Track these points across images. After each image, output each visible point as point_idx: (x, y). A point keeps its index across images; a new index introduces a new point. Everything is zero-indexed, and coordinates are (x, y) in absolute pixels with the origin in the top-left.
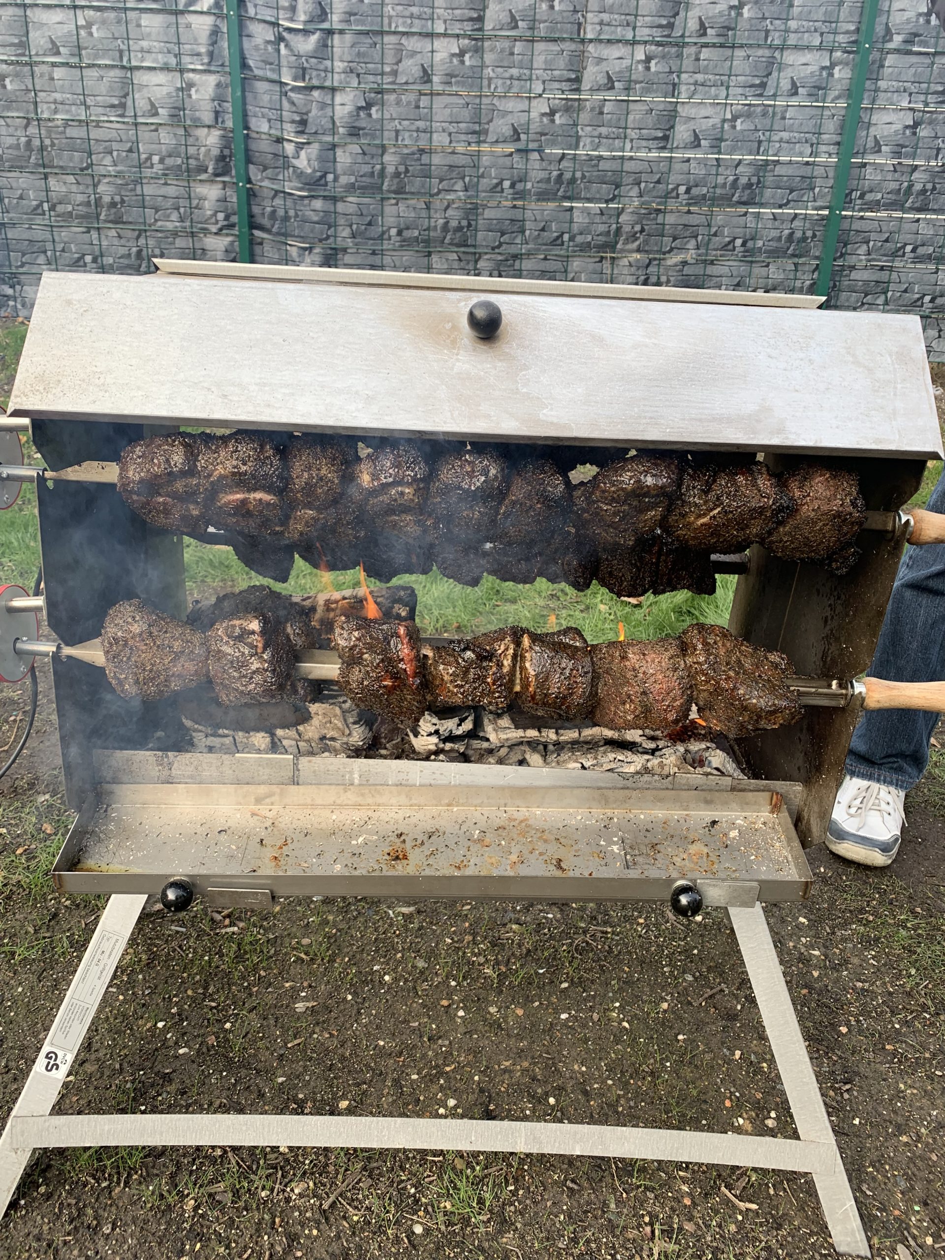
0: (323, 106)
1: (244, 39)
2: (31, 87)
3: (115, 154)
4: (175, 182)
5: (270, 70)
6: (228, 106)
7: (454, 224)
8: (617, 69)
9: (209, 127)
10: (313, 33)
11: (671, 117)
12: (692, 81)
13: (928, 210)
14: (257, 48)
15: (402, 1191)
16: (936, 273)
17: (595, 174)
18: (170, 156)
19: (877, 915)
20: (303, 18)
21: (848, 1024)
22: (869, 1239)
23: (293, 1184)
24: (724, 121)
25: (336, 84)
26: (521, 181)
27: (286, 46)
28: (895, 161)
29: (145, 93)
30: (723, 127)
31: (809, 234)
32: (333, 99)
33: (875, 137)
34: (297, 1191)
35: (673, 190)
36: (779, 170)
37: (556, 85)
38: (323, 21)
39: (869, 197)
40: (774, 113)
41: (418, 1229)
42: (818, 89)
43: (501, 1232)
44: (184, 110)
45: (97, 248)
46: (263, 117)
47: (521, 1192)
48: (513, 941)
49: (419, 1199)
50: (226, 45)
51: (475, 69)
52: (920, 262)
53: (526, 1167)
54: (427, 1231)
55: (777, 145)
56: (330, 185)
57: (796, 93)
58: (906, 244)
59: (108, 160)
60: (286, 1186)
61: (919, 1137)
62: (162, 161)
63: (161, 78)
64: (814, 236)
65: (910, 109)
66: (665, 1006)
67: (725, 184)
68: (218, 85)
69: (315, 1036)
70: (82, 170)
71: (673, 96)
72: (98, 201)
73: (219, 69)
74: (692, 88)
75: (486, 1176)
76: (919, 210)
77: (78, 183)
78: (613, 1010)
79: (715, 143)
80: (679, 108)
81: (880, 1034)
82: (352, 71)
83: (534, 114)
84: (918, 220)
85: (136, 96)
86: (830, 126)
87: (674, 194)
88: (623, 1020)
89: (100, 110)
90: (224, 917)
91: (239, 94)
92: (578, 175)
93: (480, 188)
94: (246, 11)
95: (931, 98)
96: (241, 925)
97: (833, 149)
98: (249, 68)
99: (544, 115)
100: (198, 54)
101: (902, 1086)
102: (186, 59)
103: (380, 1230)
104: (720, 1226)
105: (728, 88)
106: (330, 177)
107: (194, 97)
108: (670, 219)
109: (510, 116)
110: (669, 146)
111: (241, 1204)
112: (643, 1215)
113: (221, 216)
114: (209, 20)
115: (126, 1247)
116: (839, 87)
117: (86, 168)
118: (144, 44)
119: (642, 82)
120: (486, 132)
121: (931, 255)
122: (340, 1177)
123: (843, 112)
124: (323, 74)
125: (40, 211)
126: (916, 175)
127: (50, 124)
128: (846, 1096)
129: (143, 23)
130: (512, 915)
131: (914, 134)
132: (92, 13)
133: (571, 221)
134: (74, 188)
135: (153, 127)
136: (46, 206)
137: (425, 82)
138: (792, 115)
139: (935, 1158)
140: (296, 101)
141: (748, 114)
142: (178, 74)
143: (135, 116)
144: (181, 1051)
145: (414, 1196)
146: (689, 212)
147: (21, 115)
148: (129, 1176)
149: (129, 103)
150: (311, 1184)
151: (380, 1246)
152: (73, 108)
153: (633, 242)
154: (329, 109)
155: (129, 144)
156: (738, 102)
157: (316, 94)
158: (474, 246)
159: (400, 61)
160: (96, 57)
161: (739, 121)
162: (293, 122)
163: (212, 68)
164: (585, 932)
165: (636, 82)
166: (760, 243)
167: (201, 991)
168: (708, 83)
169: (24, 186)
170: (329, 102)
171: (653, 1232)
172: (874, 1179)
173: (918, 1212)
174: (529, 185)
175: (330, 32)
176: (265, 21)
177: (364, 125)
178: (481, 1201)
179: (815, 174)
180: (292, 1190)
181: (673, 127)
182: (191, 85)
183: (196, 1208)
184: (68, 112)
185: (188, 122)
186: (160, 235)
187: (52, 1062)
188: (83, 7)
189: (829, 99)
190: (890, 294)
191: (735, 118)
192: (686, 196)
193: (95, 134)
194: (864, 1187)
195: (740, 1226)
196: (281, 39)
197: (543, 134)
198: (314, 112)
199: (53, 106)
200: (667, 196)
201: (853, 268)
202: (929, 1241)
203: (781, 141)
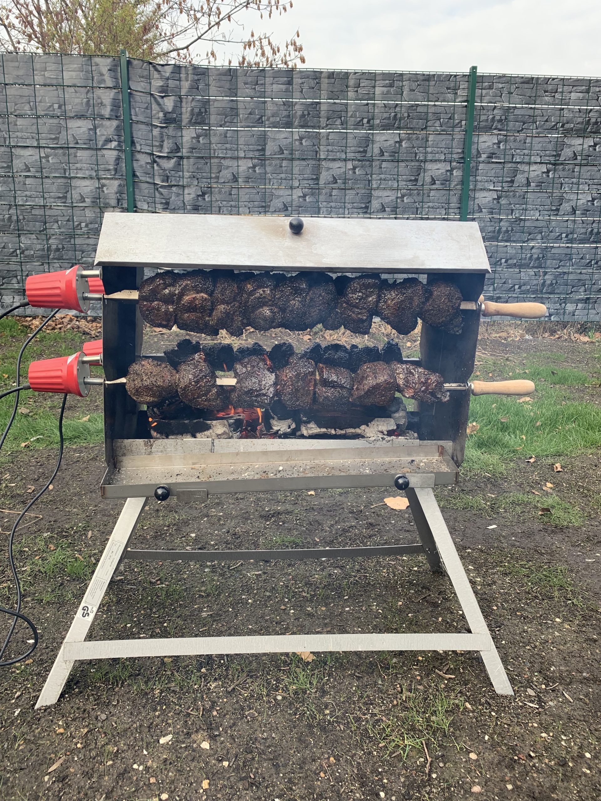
0: (178, 195)
1: (134, 162)
2: (12, 189)
3: (60, 222)
4: (94, 237)
5: (149, 177)
6: (125, 196)
8: (338, 173)
9: (113, 207)
10: (173, 158)
11: (368, 196)
12: (378, 178)
13: (510, 241)
14: (141, 166)
15: (269, 683)
16: (520, 273)
18: (91, 223)
19: (509, 562)
20: (167, 150)
21: (497, 606)
22: (513, 688)
23: (211, 683)
24: (397, 198)
25: (185, 184)
27: (157, 165)
28: (490, 216)
29: (78, 190)
30: (397, 201)
32: (183, 192)
33: (478, 204)
34: (213, 686)
37: (306, 182)
38: (178, 152)
40: (423, 194)
41: (279, 698)
42: (446, 181)
43: (322, 696)
44: (100, 198)
46: (144, 201)
47: (332, 680)
48: (317, 582)
49: (278, 686)
50: (124, 165)
51: (262, 175)
52: (510, 268)
53: (333, 670)
54: (284, 698)
55: (427, 210)
57: (434, 184)
58: (501, 259)
59: (55, 226)
60: (207, 683)
61: (536, 647)
62: (87, 226)
63: (87, 182)
65: (494, 190)
66: (400, 603)
68: (120, 185)
69: (214, 626)
70: (40, 231)
71: (369, 186)
72: (49, 249)
73: (120, 177)
74: (379, 182)
75: (313, 675)
76: (507, 241)
77: (38, 239)
78: (374, 606)
79: (393, 209)
80: (373, 192)
81: (514, 609)
82: (194, 177)
83: (295, 197)
84: (506, 246)
85: (73, 193)
86: (454, 199)
88: (378, 609)
89: (52, 200)
90: (157, 581)
91: (131, 189)
94: (136, 148)
95: (505, 185)
96: (167, 583)
97: (457, 211)
98: (137, 177)
99: (300, 197)
100: (109, 170)
101: (526, 628)
102: (101, 173)
103: (259, 699)
104: (436, 686)
105: (398, 181)
107: (106, 192)
109: (282, 198)
110: (369, 212)
111: (185, 690)
112: (396, 685)
114: (115, 153)
115: (126, 710)
116: (457, 180)
117: (43, 231)
118: (78, 165)
119: (352, 179)
120: (269, 206)
121: (515, 264)
122: (235, 679)
123: (460, 192)
124: (178, 179)
125: (15, 254)
126: (502, 224)
127: (23, 208)
128: (497, 633)
129: (78, 155)
130: (315, 573)
131: (498, 202)
132: (49, 150)
134: (35, 242)
135: (82, 208)
136: (18, 252)
137: (235, 182)
138: (433, 194)
139: (544, 654)
140: (163, 193)
141: (410, 194)
142: (97, 181)
143: (72, 202)
145: (276, 684)
147: (6, 203)
148: (123, 683)
149: (69, 196)
150: (220, 683)
151: (260, 705)
152: (37, 199)
154: (182, 196)
155: (68, 217)
156: (404, 189)
157: (174, 189)
159: (221, 171)
160: (51, 173)
161: (405, 198)
162: (161, 203)
163: (117, 177)
164: (355, 576)
165: (349, 180)
167: (148, 611)
168: (387, 179)
169: (6, 241)
170: (181, 193)
171: (402, 690)
172: (514, 664)
173: (537, 676)
175: (181, 158)
176: (146, 153)
177: (201, 204)
178: (311, 683)
180: (211, 685)
181: (370, 202)
182: (103, 186)
183: (161, 693)
184: (33, 201)
185: (102, 205)
186: (84, 265)
187: (86, 612)
188: (44, 147)
189: (452, 186)
190: (496, 285)
191: (403, 196)
193: (48, 212)
194: (509, 667)
195: (446, 685)
196: (155, 162)
197: (300, 207)
198: (173, 198)
199: (25, 199)
202: (543, 686)
203: (429, 207)
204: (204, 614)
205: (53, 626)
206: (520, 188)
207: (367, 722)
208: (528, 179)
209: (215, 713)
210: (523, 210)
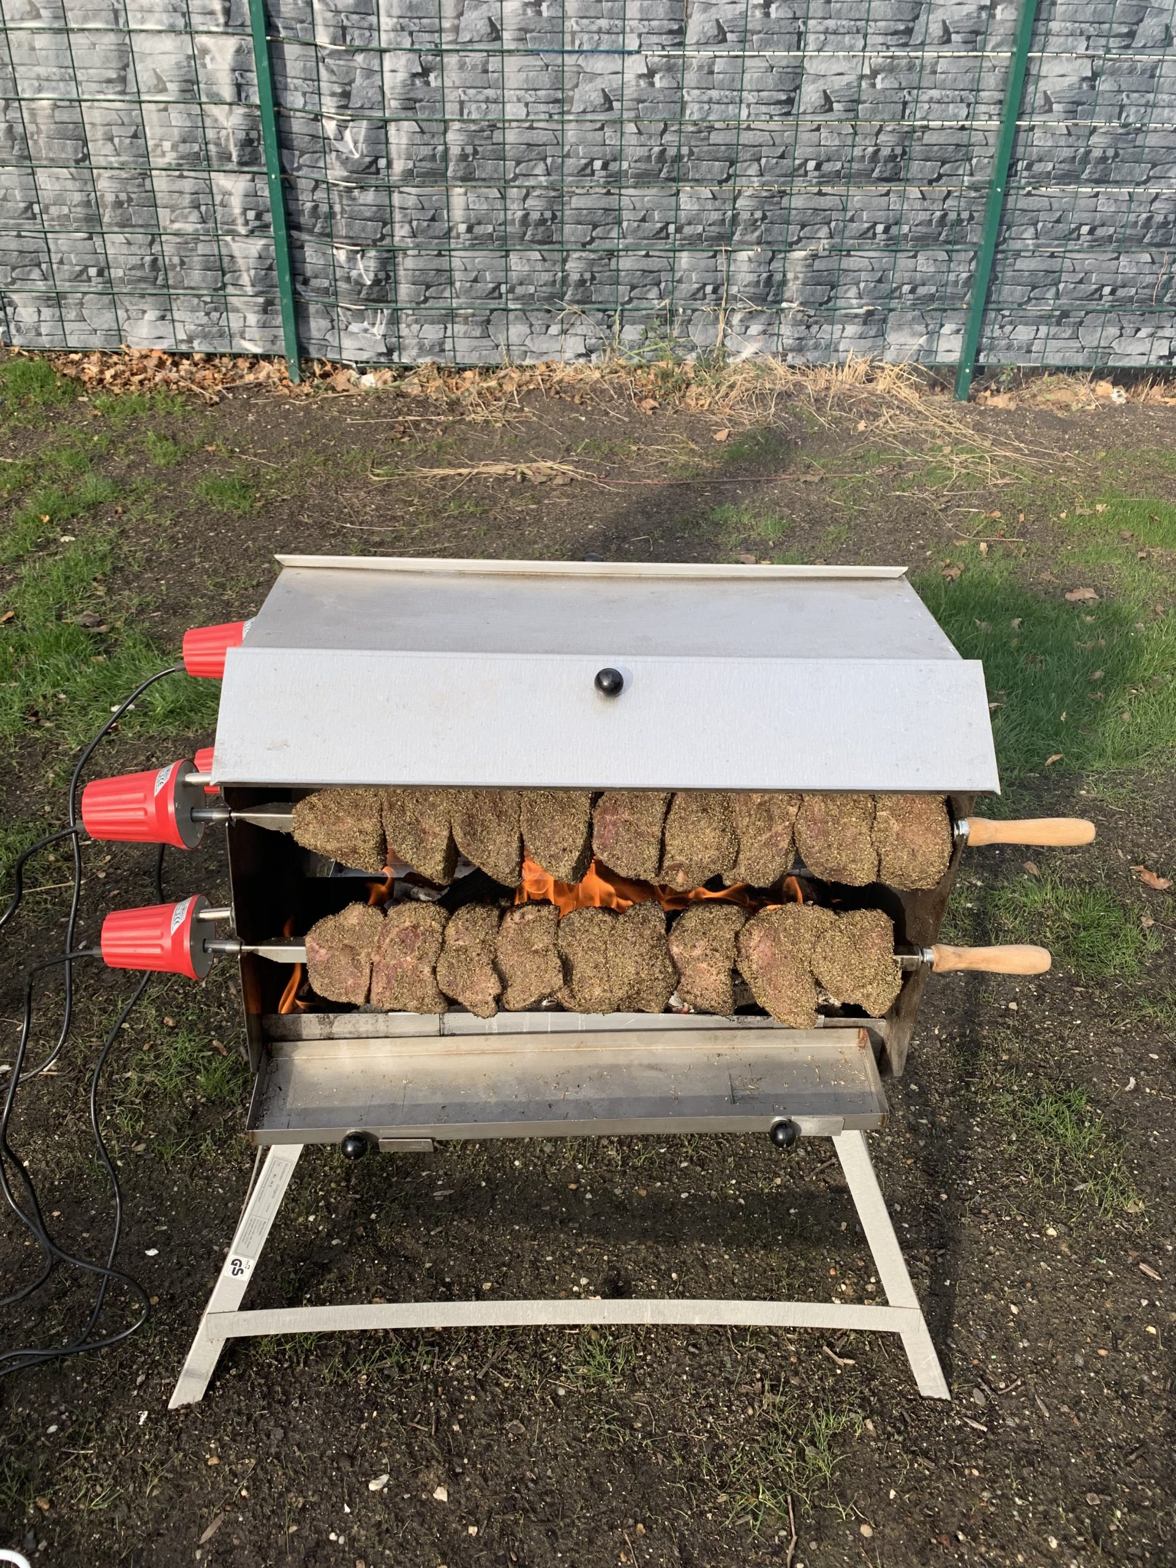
0: (369, 73)
2: (7, 60)
3: (116, 140)
4: (192, 174)
5: (302, 29)
6: (253, 77)
7: (535, 216)
8: (730, 17)
9: (230, 104)
11: (795, 75)
12: (821, 28)
13: (1109, 182)
15: (544, 1361)
16: (1118, 257)
17: (705, 148)
18: (184, 141)
22: (949, 1385)
23: (450, 1358)
24: (862, 77)
25: (384, 45)
26: (615, 160)
28: (1069, 123)
29: (149, 63)
30: (860, 86)
31: (965, 215)
32: (381, 64)
33: (1045, 93)
34: (453, 1364)
35: (800, 166)
36: (928, 138)
37: (655, 39)
39: (1038, 168)
40: (922, 66)
41: (562, 1392)
42: (975, 36)
43: (633, 1391)
44: (198, 83)
45: (102, 258)
46: (297, 89)
47: (649, 1357)
49: (560, 1367)
51: (554, 21)
52: (1099, 245)
54: (569, 1393)
55: (926, 106)
56: (383, 172)
57: (948, 41)
58: (1081, 225)
59: (108, 149)
60: (443, 1360)
62: (174, 148)
63: (167, 43)
64: (971, 218)
65: (1087, 57)
66: (778, 1181)
67: (863, 156)
68: (239, 51)
69: (455, 1223)
70: (77, 161)
71: (798, 49)
72: (99, 201)
73: (239, 30)
74: (822, 37)
75: (618, 1345)
76: (1098, 182)
77: (73, 178)
78: (730, 1187)
79: (850, 106)
80: (806, 64)
82: (403, 29)
83: (629, 76)
84: (1097, 195)
85: (138, 68)
86: (991, 80)
87: (802, 171)
88: (739, 1197)
89: (95, 87)
91: (266, 63)
92: (685, 150)
93: (566, 171)
95: (1113, 43)
97: (994, 109)
98: (277, 29)
99: (640, 76)
100: (211, 13)
101: (991, 1247)
102: (196, 20)
104: (821, 1379)
105: (865, 36)
106: (382, 163)
107: (209, 66)
108: (797, 202)
109: (599, 80)
110: (794, 111)
111: (407, 1376)
112: (755, 1373)
113: (251, 215)
115: (314, 1417)
116: (1002, 31)
119: (760, 32)
120: (571, 100)
121: (1111, 235)
122: (490, 1351)
123: (1006, 64)
124: (367, 33)
125: (29, 214)
126: (1094, 139)
131: (1093, 87)
133: (678, 209)
134: (69, 185)
135: (162, 106)
136: (36, 208)
137: (494, 40)
138: (944, 69)
140: (336, 68)
141: (891, 69)
142: (187, 38)
143: (139, 92)
144: (334, 1242)
145: (556, 1364)
146: (820, 193)
148: (307, 1357)
149: (130, 76)
150: (465, 1357)
151: (529, 1408)
152: (61, 85)
153: (753, 232)
154: (378, 77)
155: (133, 128)
156: (876, 58)
157: (360, 58)
158: (561, 243)
159: (461, 14)
160: (86, 19)
161: (879, 77)
162: (333, 94)
163: (230, 30)
165: (753, 33)
166: (905, 229)
167: (344, 1184)
168: (842, 30)
169: (8, 183)
170: (377, 68)
171: (763, 1387)
173: (994, 1358)
174: (625, 165)
177: (420, 96)
178: (614, 1366)
179: (973, 140)
180: (449, 1363)
181: (798, 87)
182: (205, 51)
183: (369, 1382)
184: (54, 90)
185: (204, 98)
186: (177, 238)
187: (238, 1267)
189: (989, 47)
190: (1062, 285)
191: (875, 73)
192: (816, 173)
193: (89, 115)
195: (839, 1379)
197: (640, 101)
198: (359, 81)
199: (36, 84)
200: (793, 173)
201: (1017, 254)
203: (931, 101)
204: (439, 1194)
206: (1147, 51)
207: (701, 1447)
208: (1167, 28)
209: (456, 1428)
210: (1146, 105)
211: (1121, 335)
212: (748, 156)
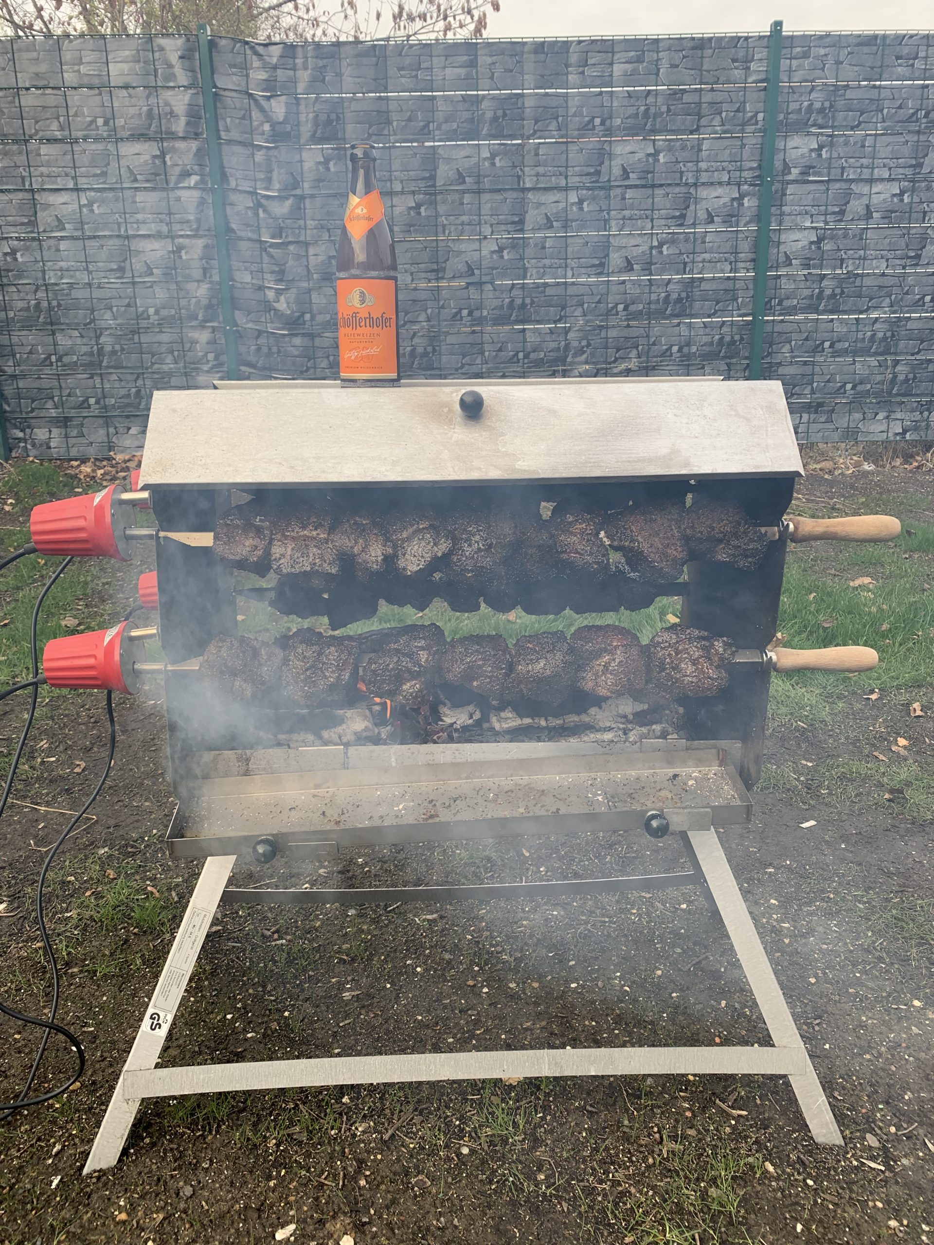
0: (298, 257)
1: (228, 207)
2: (39, 258)
3: (115, 309)
4: (169, 330)
5: (251, 231)
6: (215, 263)
7: (420, 350)
8: (555, 211)
9: (198, 281)
10: (287, 199)
11: (605, 246)
12: (620, 216)
13: (839, 311)
14: (238, 213)
15: (448, 1124)
16: (854, 364)
17: (542, 299)
18: (164, 308)
19: (836, 893)
20: (277, 187)
21: (816, 976)
22: (842, 1132)
23: (357, 1125)
24: (652, 248)
25: (308, 239)
26: (477, 309)
27: (264, 211)
28: (806, 272)
29: (141, 257)
30: (651, 253)
31: (737, 337)
32: (307, 251)
33: (785, 253)
34: (360, 1129)
35: (613, 308)
36: (704, 286)
37: (503, 227)
38: (296, 188)
39: (787, 303)
40: (695, 239)
41: (465, 1151)
42: (731, 217)
43: (534, 1148)
44: (175, 269)
45: (99, 391)
46: (246, 270)
47: (549, 1118)
48: (525, 934)
49: (464, 1129)
50: (211, 212)
51: (431, 219)
52: (839, 356)
53: (551, 1099)
54: (472, 1151)
55: (701, 265)
56: (308, 324)
57: (712, 222)
58: (824, 341)
59: (108, 315)
60: (351, 1126)
61: (880, 1055)
62: (157, 312)
63: (155, 243)
64: (742, 339)
65: (813, 228)
66: (659, 973)
67: (658, 300)
68: (206, 247)
69: (362, 1017)
70: (85, 325)
71: (605, 231)
72: (101, 351)
73: (207, 233)
74: (622, 222)
75: (518, 1108)
76: (832, 312)
77: (82, 336)
78: (616, 978)
79: (645, 266)
80: (612, 240)
81: (844, 982)
82: (322, 228)
83: (485, 252)
84: (832, 320)
85: (133, 261)
86: (745, 246)
87: (614, 312)
88: (624, 985)
89: (102, 274)
90: (273, 933)
91: (224, 252)
92: (528, 301)
93: (442, 318)
94: (229, 185)
95: (829, 218)
96: (289, 937)
97: (749, 265)
98: (233, 231)
99: (493, 252)
100: (188, 222)
101: (864, 1018)
102: (176, 227)
103: (432, 1153)
104: (717, 1129)
105: (652, 221)
106: (307, 317)
107: (184, 257)
108: (612, 333)
109: (464, 256)
110: (606, 271)
111: (315, 1140)
112: (652, 1127)
113: (211, 356)
114: (196, 194)
115: (223, 1177)
116: (749, 214)
117: (89, 323)
118: (140, 216)
119: (577, 220)
120: (444, 270)
121: (847, 349)
122: (395, 1117)
123: (755, 235)
124: (297, 231)
125: (48, 363)
126: (825, 283)
127: (57, 288)
128: (817, 1028)
129: (138, 199)
130: (522, 915)
131: (819, 248)
132: (93, 194)
133: (525, 341)
134: (79, 341)
135: (149, 285)
136: (53, 358)
138: (711, 239)
139: (894, 1069)
140: (274, 254)
141: (673, 240)
142: (170, 241)
143: (133, 277)
144: (249, 1035)
145: (459, 1126)
146: (628, 326)
147: (31, 281)
148: (219, 1126)
149: (128, 266)
150: (372, 1124)
151: (434, 1165)
152: (78, 273)
153: (581, 355)
154: (304, 260)
155: (127, 301)
156: (663, 232)
157: (292, 248)
158: (440, 369)
160: (96, 230)
161: (665, 247)
162: (272, 272)
163: (201, 233)
164: (586, 923)
165: (573, 221)
166: (694, 349)
167: (260, 989)
168: (635, 217)
169: (34, 342)
170: (304, 254)
171: (661, 1138)
172: (844, 1088)
173: (882, 1109)
174: (485, 313)
175: (302, 198)
176: (245, 192)
178: (515, 1125)
179: (737, 286)
180: (357, 1129)
181: (608, 255)
182: (180, 248)
183: (278, 1145)
184: (71, 277)
185: (179, 279)
186: (156, 376)
187: (156, 1022)
188: (85, 190)
189: (742, 223)
190: (815, 384)
191: (661, 245)
192: (625, 313)
193: (97, 293)
194: (836, 1094)
195: (733, 1128)
196: (259, 205)
197: (493, 268)
198: (290, 263)
199: (59, 273)
200: (608, 313)
201: (780, 364)
202: (893, 1129)
203: (703, 261)
204: (347, 995)
205: (112, 1019)
206: (855, 222)
207: (605, 1196)
208: (868, 206)
209: (363, 1183)
210: (860, 258)
211: (864, 419)
212: (574, 303)
